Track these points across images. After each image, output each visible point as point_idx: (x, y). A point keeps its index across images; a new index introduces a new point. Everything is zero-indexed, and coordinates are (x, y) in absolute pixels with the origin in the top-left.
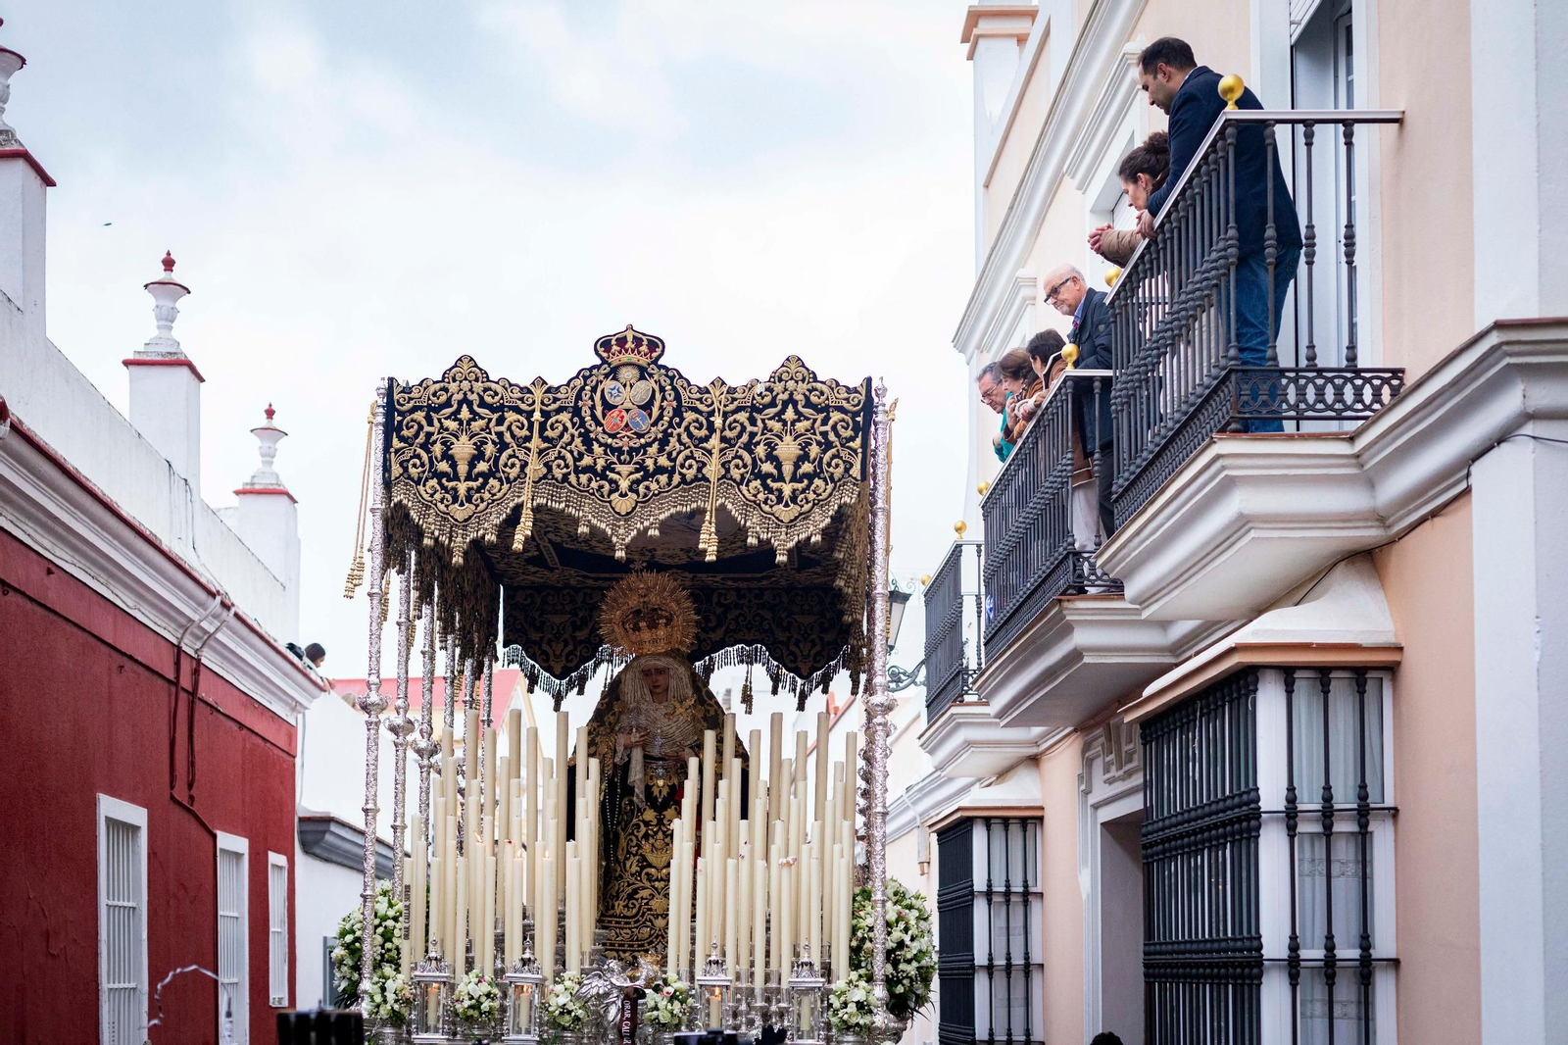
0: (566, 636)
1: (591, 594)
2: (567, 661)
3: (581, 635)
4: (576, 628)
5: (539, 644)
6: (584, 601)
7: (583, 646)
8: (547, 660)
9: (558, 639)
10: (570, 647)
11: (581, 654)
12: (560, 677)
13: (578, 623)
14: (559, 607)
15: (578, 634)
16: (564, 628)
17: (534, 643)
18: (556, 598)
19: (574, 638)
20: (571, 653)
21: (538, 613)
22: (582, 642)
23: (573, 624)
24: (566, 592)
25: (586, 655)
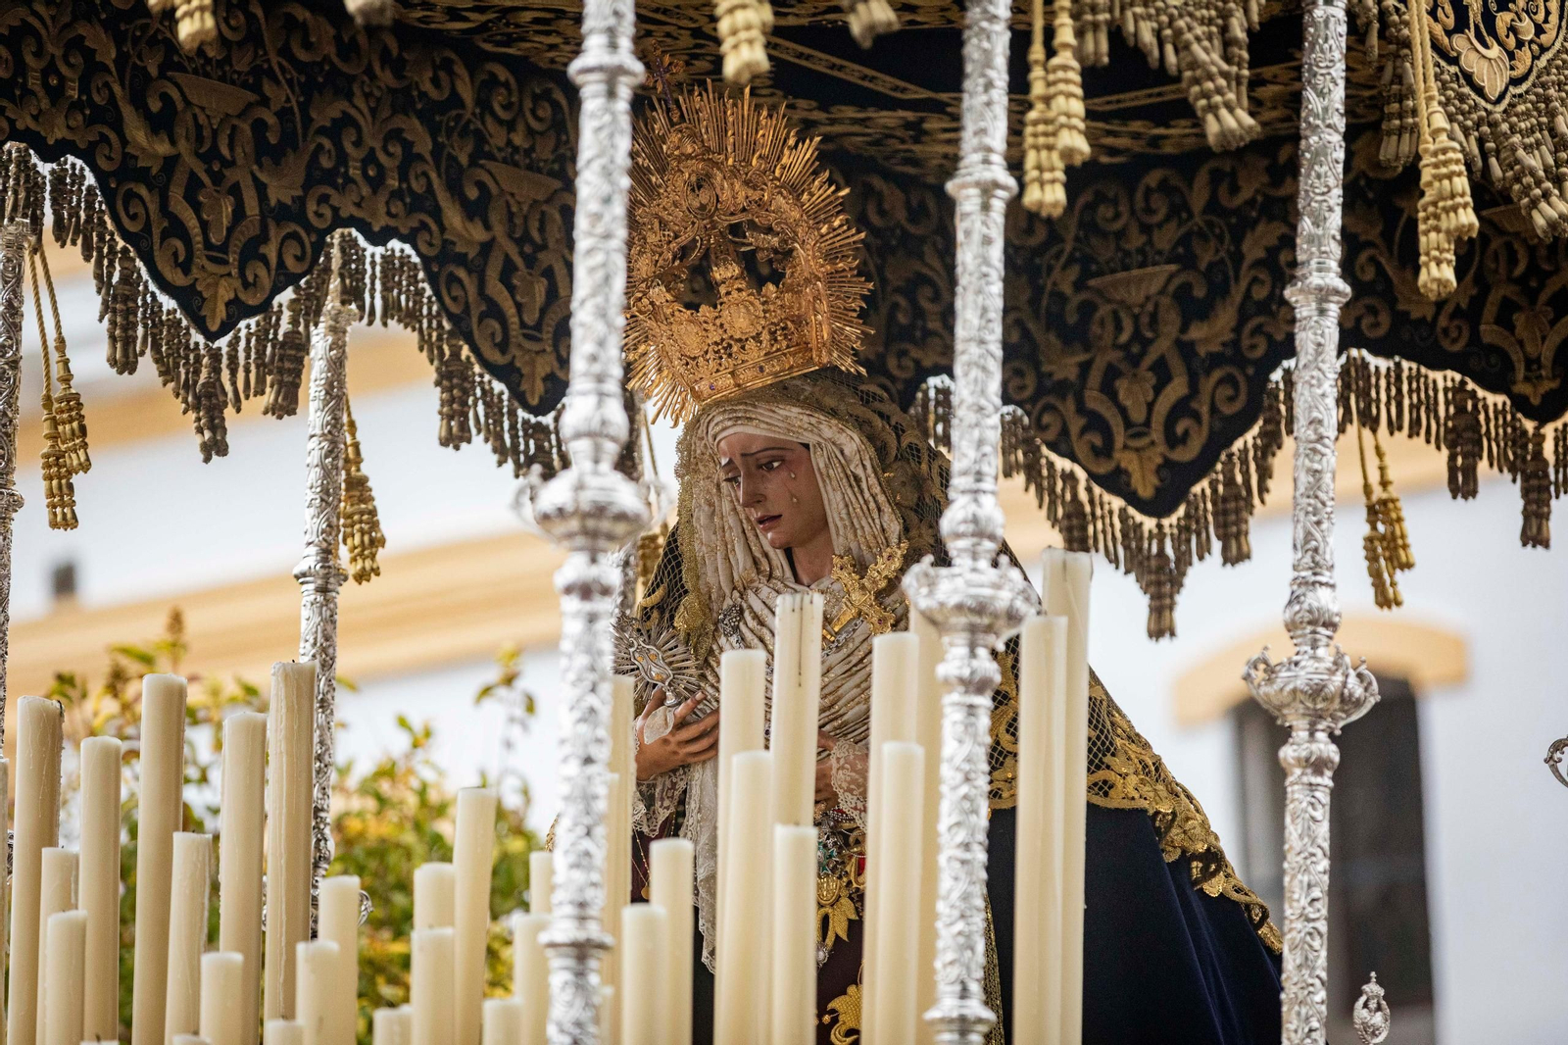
0: (1163, 346)
1: (1233, 174)
2: (1173, 440)
3: (1211, 333)
4: (1194, 310)
5: (1072, 390)
6: (1213, 206)
7: (1217, 374)
8: (1105, 451)
9: (1135, 361)
10: (1177, 388)
11: (1214, 410)
12: (1158, 507)
13: (1199, 292)
14: (1136, 240)
15: (1196, 332)
16: (1154, 319)
17: (1062, 388)
18: (1123, 208)
19: (1186, 349)
20: (1181, 409)
21: (1074, 272)
22: (1215, 360)
23: (1183, 295)
24: (1153, 178)
25: (1228, 410)
